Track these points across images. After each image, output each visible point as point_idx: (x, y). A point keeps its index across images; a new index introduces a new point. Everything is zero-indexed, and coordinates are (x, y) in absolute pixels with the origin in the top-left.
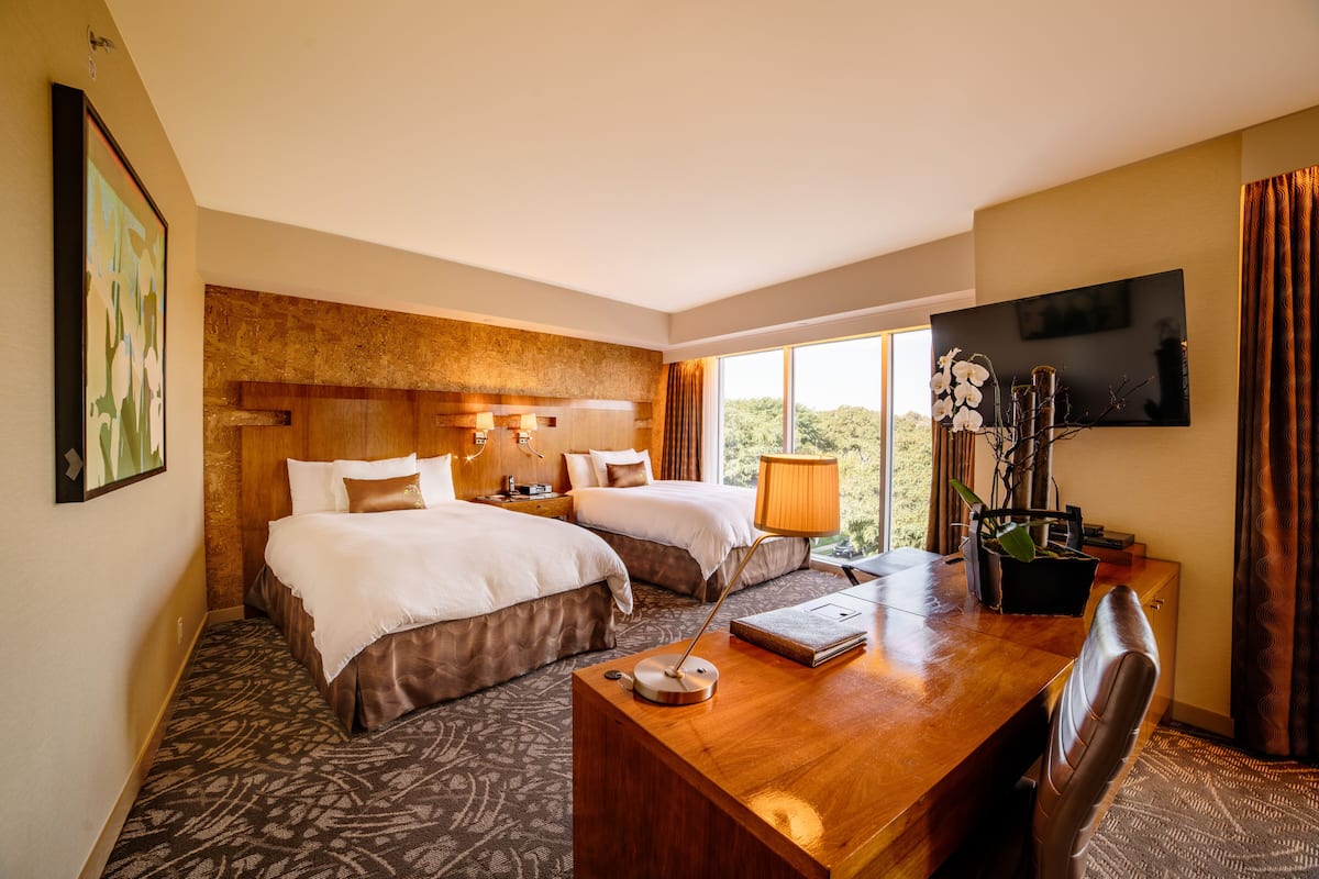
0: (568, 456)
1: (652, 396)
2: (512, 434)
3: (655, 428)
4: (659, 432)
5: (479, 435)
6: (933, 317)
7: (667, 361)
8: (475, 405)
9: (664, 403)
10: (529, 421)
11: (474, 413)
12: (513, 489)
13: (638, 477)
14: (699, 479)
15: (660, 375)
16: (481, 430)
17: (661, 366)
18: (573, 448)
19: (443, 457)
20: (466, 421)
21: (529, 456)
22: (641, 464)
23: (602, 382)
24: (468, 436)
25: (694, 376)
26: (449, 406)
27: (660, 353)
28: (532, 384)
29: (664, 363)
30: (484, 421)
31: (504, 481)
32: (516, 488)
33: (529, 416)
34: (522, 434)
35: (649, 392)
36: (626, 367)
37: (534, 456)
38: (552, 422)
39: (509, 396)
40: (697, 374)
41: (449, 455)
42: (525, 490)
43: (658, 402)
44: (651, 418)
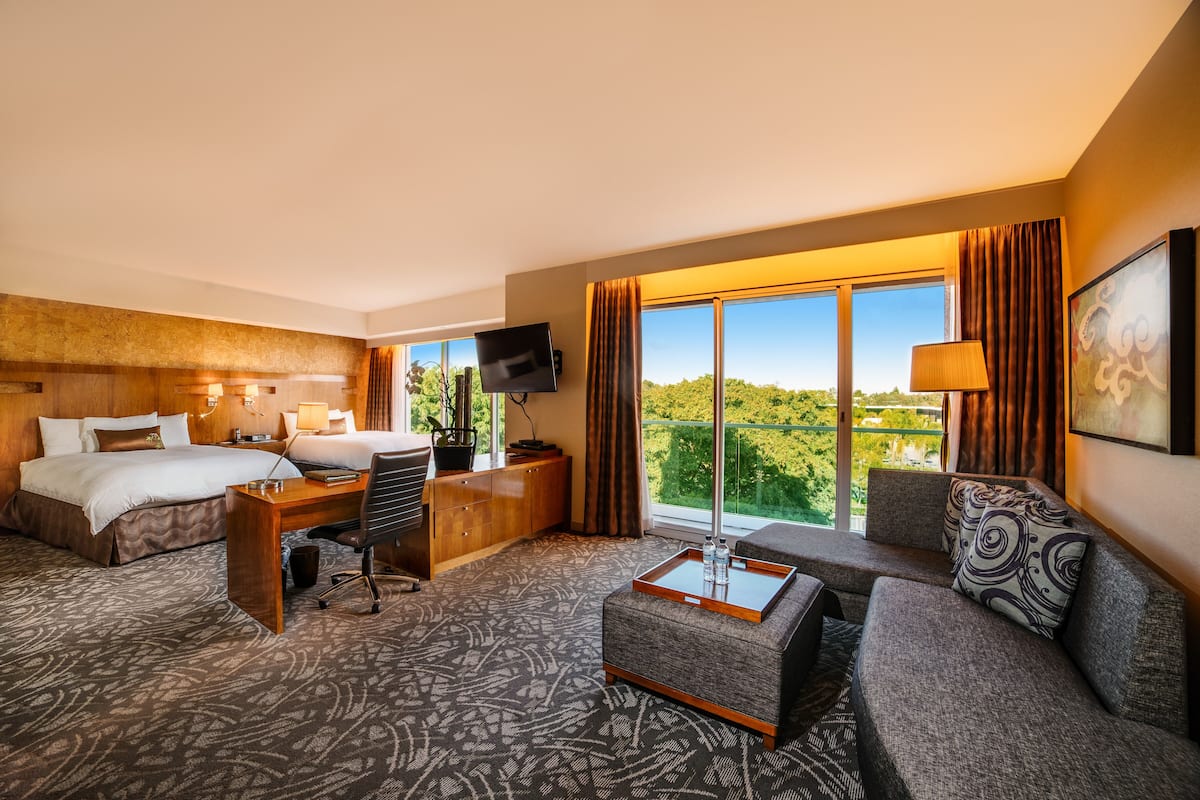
0: (286, 415)
1: (357, 371)
2: (239, 400)
3: (359, 394)
4: (363, 397)
5: (210, 399)
6: (476, 334)
7: (369, 346)
8: (208, 379)
9: (367, 376)
10: (252, 390)
11: (207, 384)
12: (239, 437)
13: (341, 428)
14: (390, 430)
15: (364, 356)
16: (212, 396)
17: (364, 349)
18: (291, 409)
19: (180, 415)
20: (200, 390)
21: (253, 414)
22: (342, 420)
23: (314, 362)
24: (202, 400)
25: (386, 358)
26: (186, 380)
27: (364, 341)
28: (257, 364)
29: (368, 347)
30: (215, 390)
31: (232, 432)
32: (242, 437)
33: (215, 385)
34: (247, 399)
35: (354, 368)
36: (335, 351)
37: (257, 415)
38: (273, 390)
39: (237, 372)
40: (389, 356)
41: (186, 414)
42: (249, 438)
43: (362, 376)
44: (356, 387)
